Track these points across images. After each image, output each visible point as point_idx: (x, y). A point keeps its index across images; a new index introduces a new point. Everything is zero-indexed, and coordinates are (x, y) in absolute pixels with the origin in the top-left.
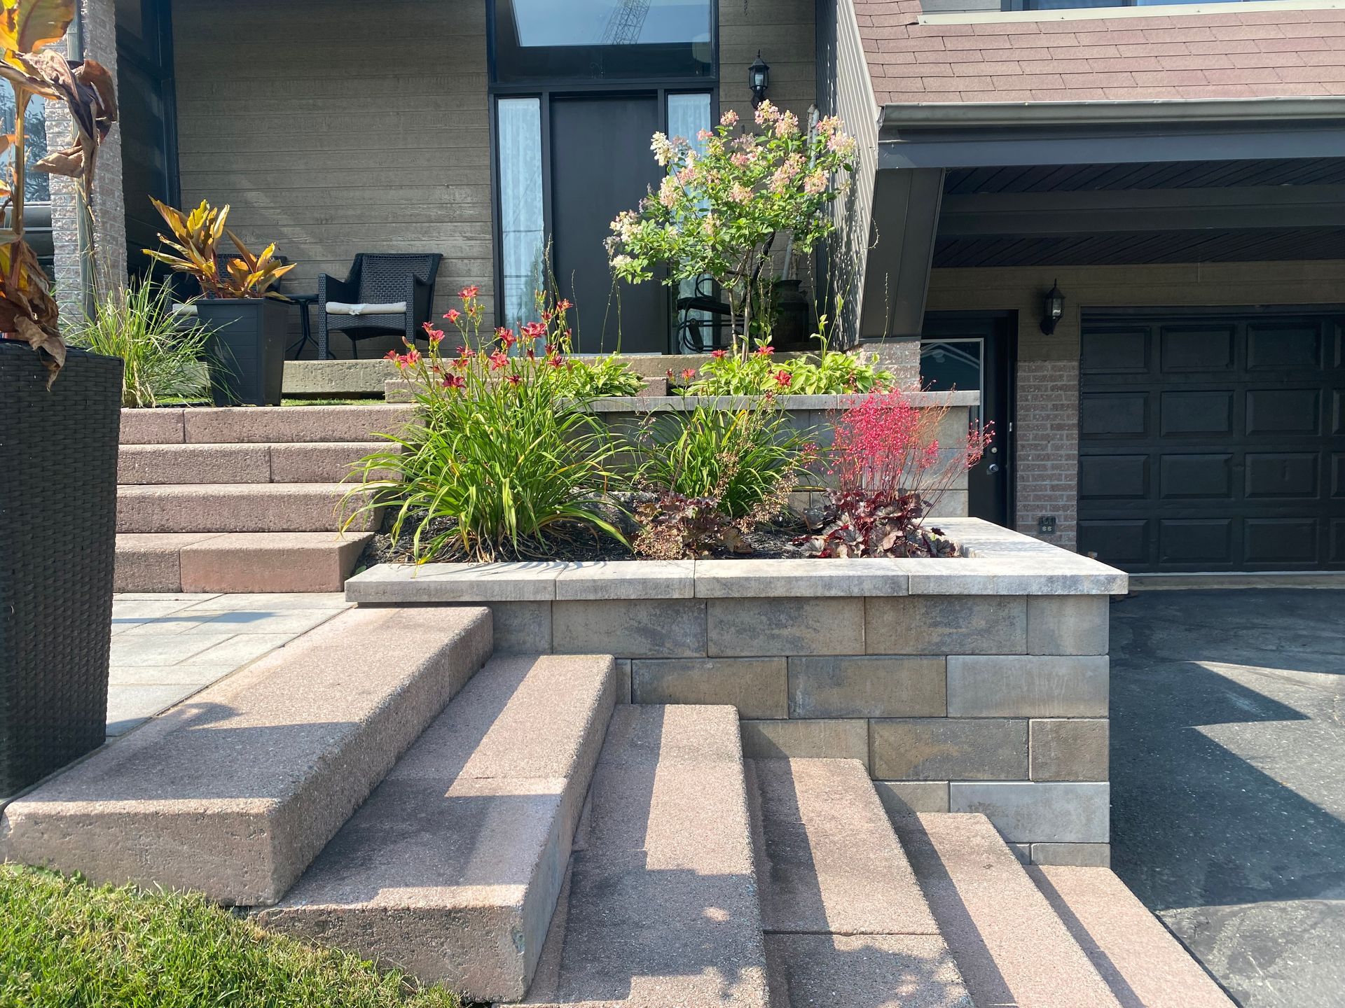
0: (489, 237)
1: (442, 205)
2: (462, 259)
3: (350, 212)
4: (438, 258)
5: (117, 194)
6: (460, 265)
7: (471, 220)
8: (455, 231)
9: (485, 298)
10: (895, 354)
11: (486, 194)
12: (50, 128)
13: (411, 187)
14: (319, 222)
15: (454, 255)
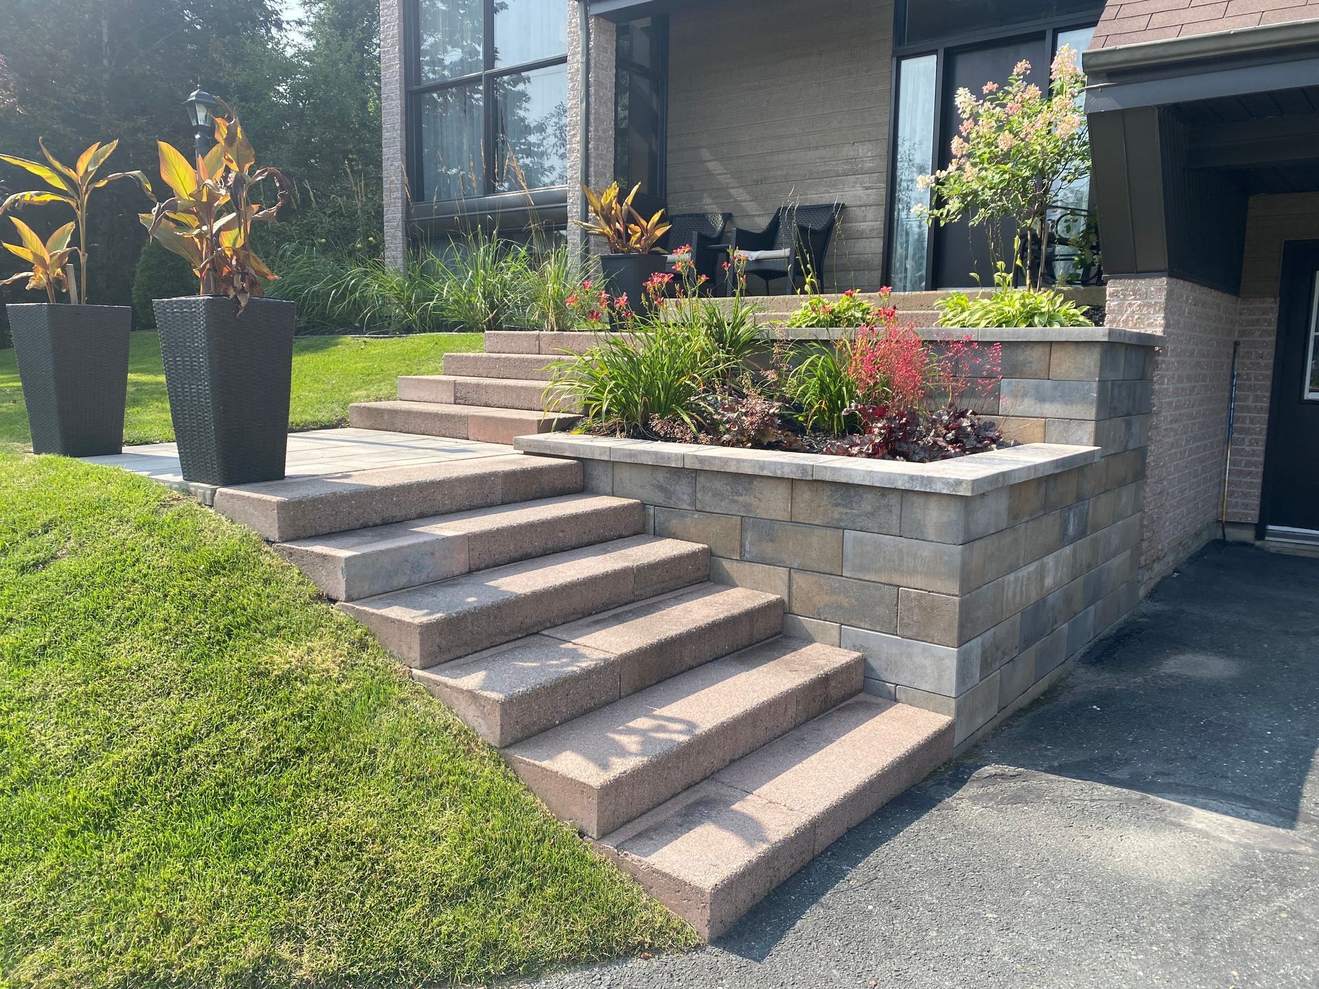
0: (883, 185)
1: (848, 160)
2: (860, 206)
3: (779, 173)
4: (843, 208)
5: (608, 175)
6: (858, 212)
7: (870, 172)
8: (856, 183)
9: (876, 240)
10: (1139, 290)
11: (883, 148)
12: (569, 132)
13: (825, 147)
14: (757, 183)
15: (854, 203)
